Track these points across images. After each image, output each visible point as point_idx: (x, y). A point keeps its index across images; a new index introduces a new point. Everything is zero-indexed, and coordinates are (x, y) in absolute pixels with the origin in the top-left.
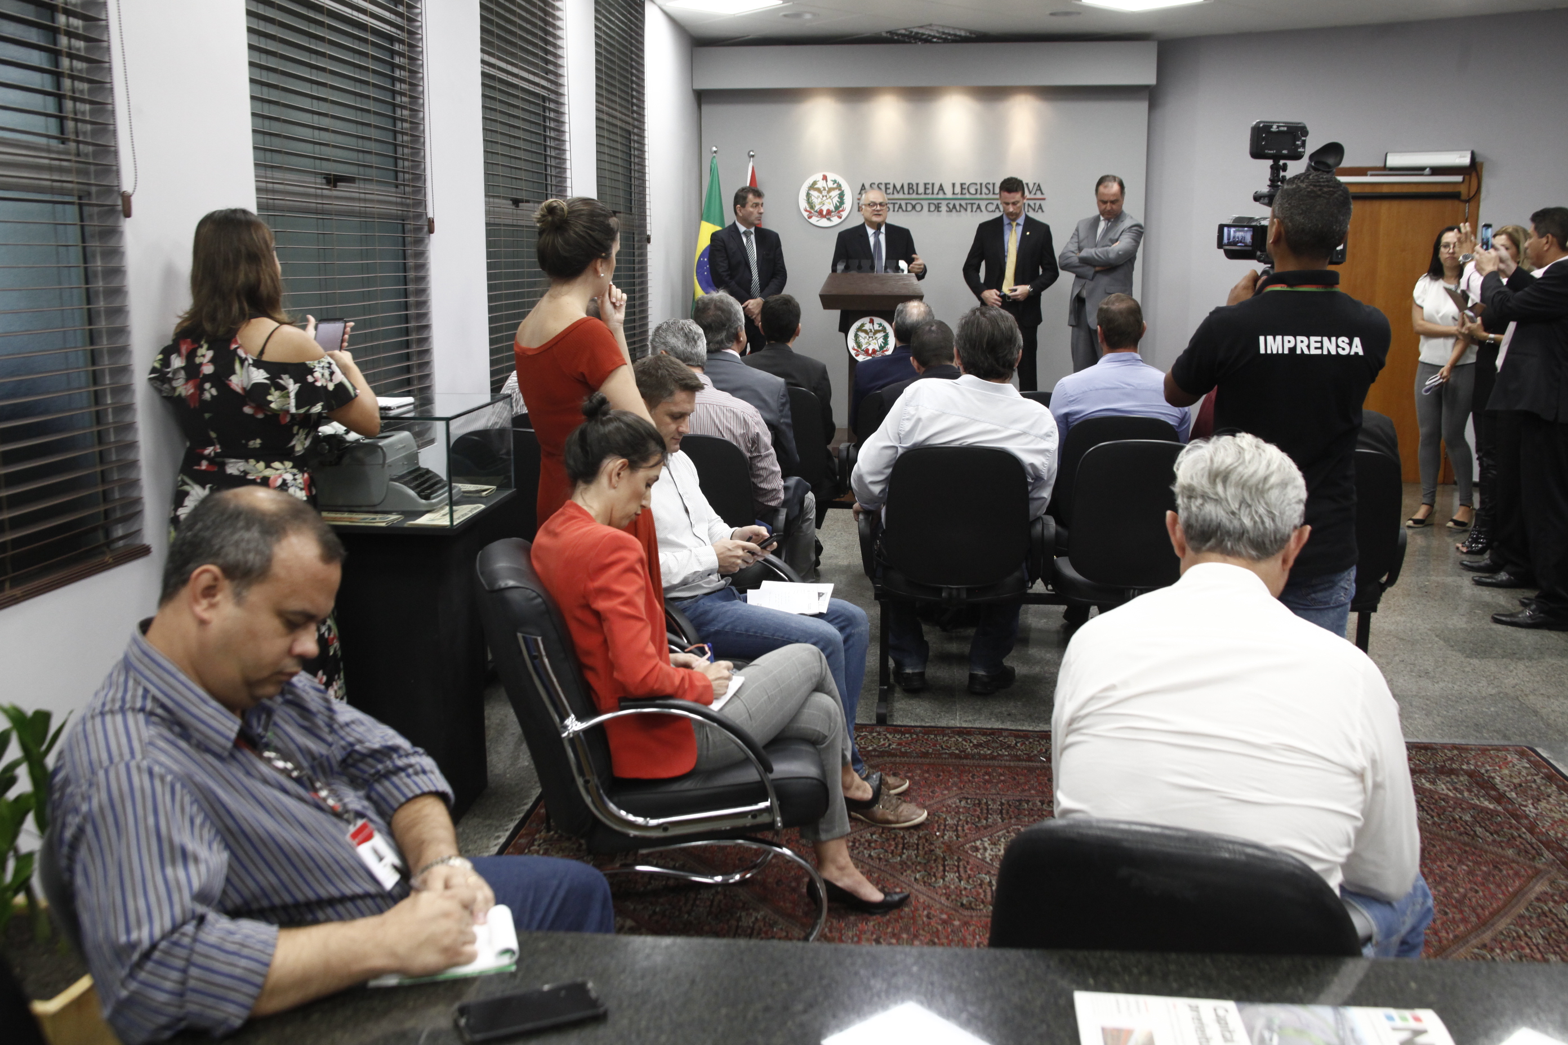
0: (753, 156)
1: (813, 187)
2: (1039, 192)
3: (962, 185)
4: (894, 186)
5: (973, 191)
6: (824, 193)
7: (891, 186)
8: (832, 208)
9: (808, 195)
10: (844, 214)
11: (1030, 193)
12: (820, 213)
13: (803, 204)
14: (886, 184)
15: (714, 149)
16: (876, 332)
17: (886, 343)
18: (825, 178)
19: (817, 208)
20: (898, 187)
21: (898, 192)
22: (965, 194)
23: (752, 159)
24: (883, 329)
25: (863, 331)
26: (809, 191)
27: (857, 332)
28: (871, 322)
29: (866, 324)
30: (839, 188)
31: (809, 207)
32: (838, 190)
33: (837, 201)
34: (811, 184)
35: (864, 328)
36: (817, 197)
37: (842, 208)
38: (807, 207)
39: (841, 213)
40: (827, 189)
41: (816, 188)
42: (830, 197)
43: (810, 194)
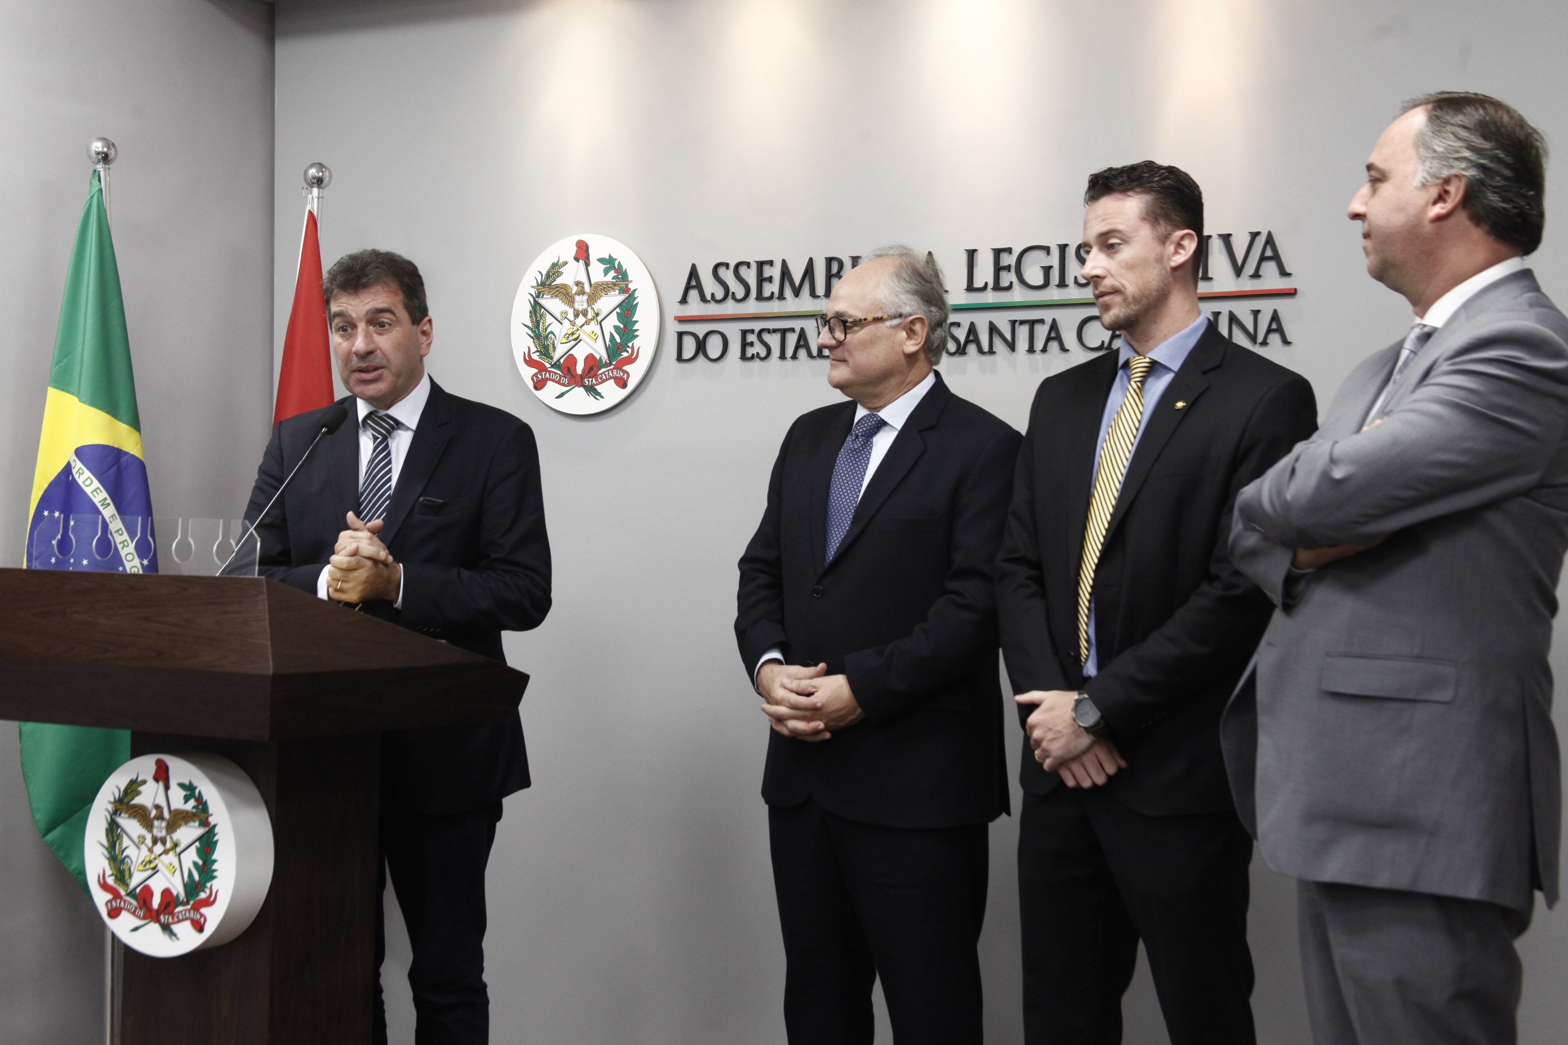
0: (318, 182)
1: (548, 284)
2: (1270, 268)
3: (998, 253)
4: (785, 273)
5: (1034, 275)
6: (581, 303)
7: (775, 272)
8: (601, 353)
9: (537, 310)
11: (1238, 271)
12: (567, 367)
13: (522, 342)
14: (761, 265)
15: (98, 146)
16: (178, 819)
17: (206, 869)
18: (583, 252)
19: (559, 352)
20: (797, 276)
21: (797, 292)
22: (1010, 287)
23: (315, 190)
24: (199, 809)
25: (135, 814)
26: (538, 297)
27: (114, 817)
28: (162, 775)
29: (144, 782)
30: (623, 284)
31: (538, 351)
32: (617, 291)
33: (616, 328)
34: (544, 273)
35: (137, 801)
36: (559, 317)
37: (630, 350)
38: (533, 349)
39: (625, 368)
40: (587, 289)
41: (557, 286)
42: (597, 314)
43: (541, 306)
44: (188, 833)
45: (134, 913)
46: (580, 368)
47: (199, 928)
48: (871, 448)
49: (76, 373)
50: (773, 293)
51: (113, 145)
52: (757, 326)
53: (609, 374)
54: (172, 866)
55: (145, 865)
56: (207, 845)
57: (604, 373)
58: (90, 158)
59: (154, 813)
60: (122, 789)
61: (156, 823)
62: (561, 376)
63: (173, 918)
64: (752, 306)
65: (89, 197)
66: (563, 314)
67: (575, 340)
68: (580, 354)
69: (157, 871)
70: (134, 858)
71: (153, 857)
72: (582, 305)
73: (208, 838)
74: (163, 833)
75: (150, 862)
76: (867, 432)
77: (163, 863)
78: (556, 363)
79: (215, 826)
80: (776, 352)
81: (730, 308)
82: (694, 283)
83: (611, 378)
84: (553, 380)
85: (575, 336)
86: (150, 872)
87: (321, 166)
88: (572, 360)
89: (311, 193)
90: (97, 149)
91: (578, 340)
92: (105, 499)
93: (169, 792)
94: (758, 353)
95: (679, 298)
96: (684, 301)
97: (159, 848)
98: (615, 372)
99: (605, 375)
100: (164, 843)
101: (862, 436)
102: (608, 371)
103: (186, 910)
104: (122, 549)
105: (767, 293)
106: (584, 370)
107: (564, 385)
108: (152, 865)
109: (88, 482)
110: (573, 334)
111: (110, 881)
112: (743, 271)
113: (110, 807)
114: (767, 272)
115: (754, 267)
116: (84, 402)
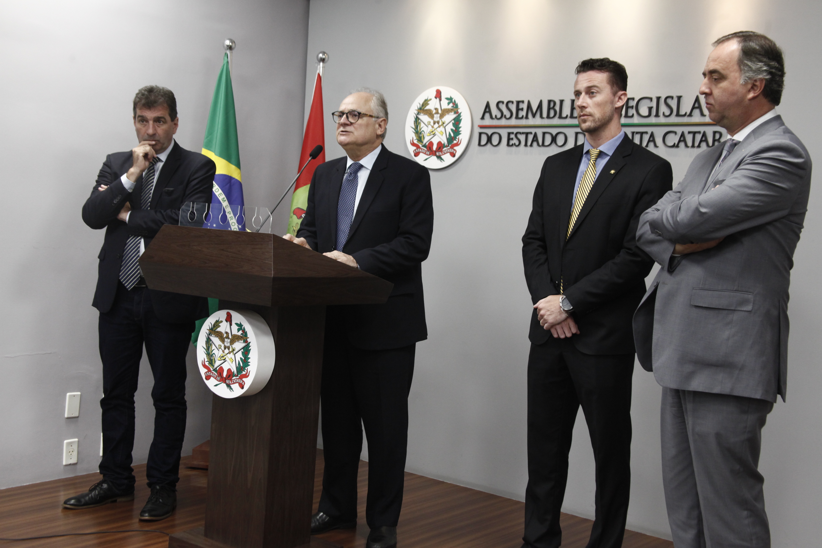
0: (323, 60)
1: (422, 109)
5: (644, 111)
6: (437, 117)
7: (525, 106)
8: (444, 141)
9: (417, 121)
10: (459, 150)
12: (429, 147)
13: (410, 135)
14: (518, 103)
15: (228, 43)
16: (235, 339)
17: (246, 361)
18: (439, 95)
19: (426, 140)
20: (534, 108)
21: (534, 116)
22: (633, 116)
23: (321, 63)
24: (243, 335)
25: (218, 335)
26: (418, 114)
27: (209, 336)
28: (229, 319)
29: (222, 322)
30: (456, 110)
31: (416, 139)
32: (453, 113)
33: (452, 130)
34: (421, 104)
35: (219, 330)
36: (427, 124)
37: (457, 140)
38: (415, 138)
39: (455, 148)
40: (440, 111)
41: (426, 110)
42: (444, 123)
43: (419, 119)
44: (239, 345)
45: (216, 378)
46: (435, 148)
47: (242, 387)
48: (358, 179)
49: (214, 142)
50: (523, 116)
51: (234, 42)
52: (515, 131)
53: (447, 150)
54: (232, 359)
55: (221, 358)
56: (246, 350)
57: (445, 150)
58: (224, 47)
59: (225, 335)
60: (213, 324)
61: (226, 340)
62: (426, 151)
63: (231, 382)
64: (513, 122)
65: (222, 65)
66: (429, 123)
67: (434, 134)
68: (435, 141)
69: (226, 361)
70: (216, 354)
71: (224, 354)
72: (437, 119)
73: (247, 348)
74: (229, 345)
75: (223, 357)
76: (355, 171)
77: (228, 358)
78: (424, 145)
79: (250, 342)
80: (523, 143)
81: (503, 122)
82: (487, 110)
83: (448, 152)
84: (423, 153)
85: (433, 133)
86: (223, 361)
87: (324, 53)
88: (431, 144)
89: (320, 65)
90: (227, 44)
91: (434, 135)
92: (224, 198)
93: (231, 326)
94: (515, 144)
95: (481, 116)
96: (483, 118)
97: (227, 351)
98: (450, 150)
99: (446, 151)
100: (229, 349)
101: (353, 173)
102: (447, 149)
103: (237, 379)
104: (230, 220)
105: (520, 116)
106: (436, 149)
107: (427, 155)
108: (224, 358)
109: (217, 190)
110: (432, 132)
111: (207, 364)
112: (510, 105)
113: (208, 332)
114: (521, 105)
115: (515, 103)
116: (217, 155)
